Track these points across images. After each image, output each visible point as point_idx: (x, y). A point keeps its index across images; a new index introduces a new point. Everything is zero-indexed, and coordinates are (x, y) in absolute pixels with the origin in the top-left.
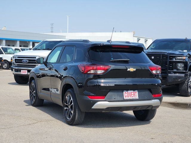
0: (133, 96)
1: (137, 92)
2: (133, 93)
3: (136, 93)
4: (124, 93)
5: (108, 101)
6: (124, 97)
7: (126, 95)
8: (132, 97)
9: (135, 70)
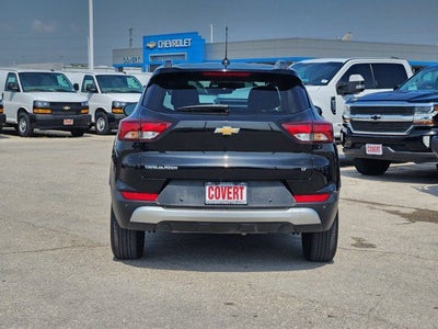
0: (231, 196)
1: (245, 188)
2: (231, 190)
3: (242, 189)
4: (207, 188)
5: (163, 206)
6: (207, 198)
7: (213, 193)
8: (229, 198)
9: (236, 130)
